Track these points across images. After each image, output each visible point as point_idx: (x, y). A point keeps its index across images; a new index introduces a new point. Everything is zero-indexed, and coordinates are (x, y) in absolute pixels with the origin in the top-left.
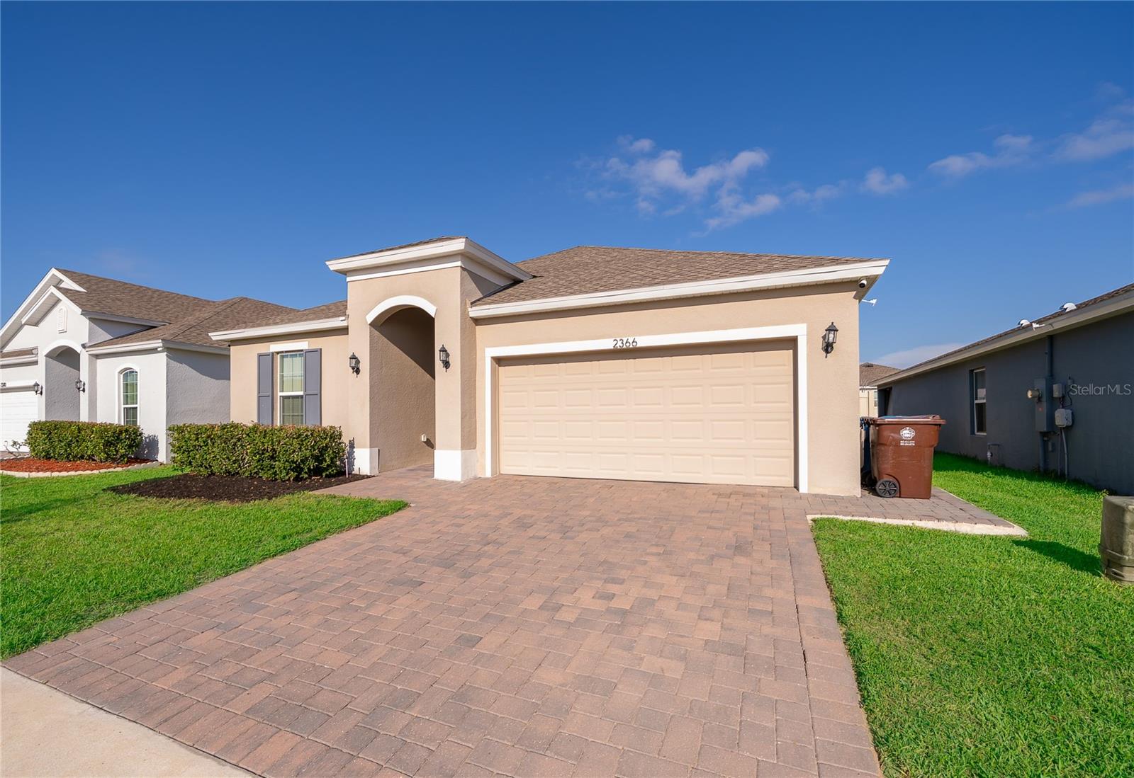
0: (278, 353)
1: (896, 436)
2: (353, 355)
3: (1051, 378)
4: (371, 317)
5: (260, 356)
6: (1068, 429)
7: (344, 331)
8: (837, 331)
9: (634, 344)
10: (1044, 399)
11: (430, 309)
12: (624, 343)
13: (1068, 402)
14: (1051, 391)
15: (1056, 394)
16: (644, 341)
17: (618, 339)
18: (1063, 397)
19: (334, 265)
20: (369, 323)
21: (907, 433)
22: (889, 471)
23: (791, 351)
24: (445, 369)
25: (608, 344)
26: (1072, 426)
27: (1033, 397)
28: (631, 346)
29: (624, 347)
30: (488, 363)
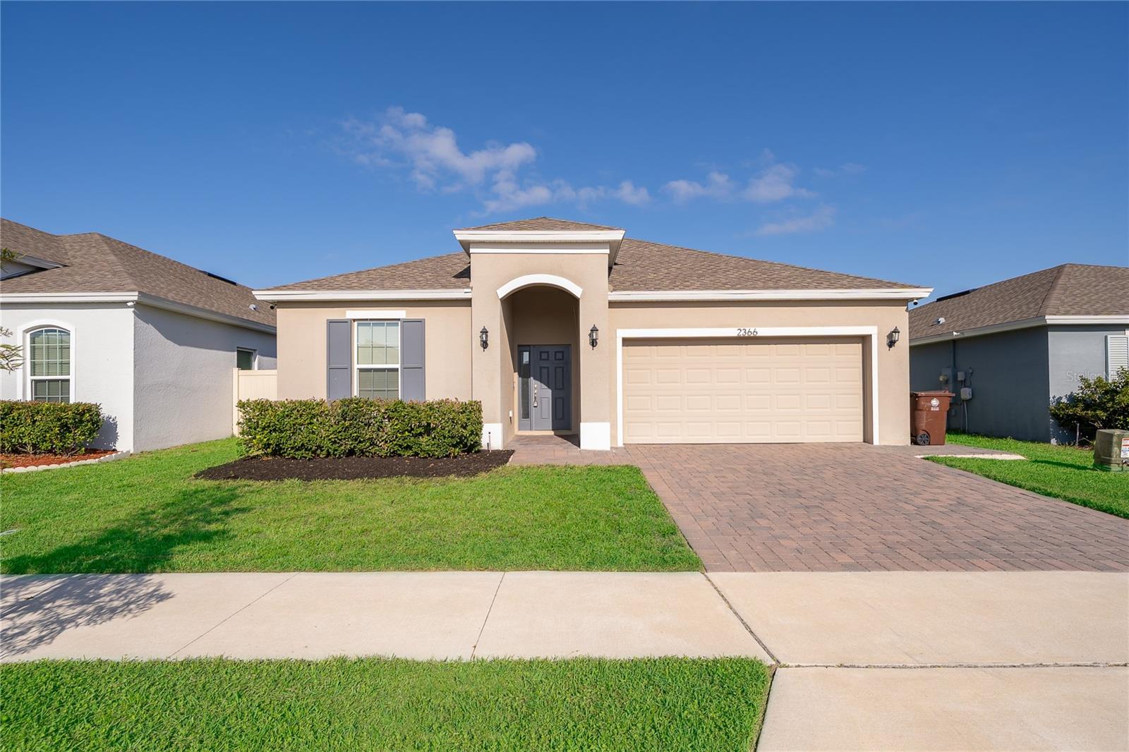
0: (354, 320)
1: (929, 404)
2: (484, 329)
3: (955, 368)
4: (504, 291)
5: (330, 322)
6: (968, 401)
7: (467, 302)
8: (899, 332)
9: (755, 333)
10: (951, 381)
11: (576, 290)
12: (747, 331)
13: (968, 384)
14: (955, 377)
15: (959, 379)
16: (763, 332)
17: (742, 329)
18: (965, 380)
19: (462, 235)
20: (500, 297)
21: (935, 402)
22: (924, 428)
23: (860, 345)
24: (591, 347)
25: (732, 332)
26: (972, 399)
27: (944, 380)
28: (752, 335)
29: (746, 335)
30: (620, 342)
